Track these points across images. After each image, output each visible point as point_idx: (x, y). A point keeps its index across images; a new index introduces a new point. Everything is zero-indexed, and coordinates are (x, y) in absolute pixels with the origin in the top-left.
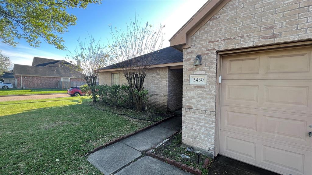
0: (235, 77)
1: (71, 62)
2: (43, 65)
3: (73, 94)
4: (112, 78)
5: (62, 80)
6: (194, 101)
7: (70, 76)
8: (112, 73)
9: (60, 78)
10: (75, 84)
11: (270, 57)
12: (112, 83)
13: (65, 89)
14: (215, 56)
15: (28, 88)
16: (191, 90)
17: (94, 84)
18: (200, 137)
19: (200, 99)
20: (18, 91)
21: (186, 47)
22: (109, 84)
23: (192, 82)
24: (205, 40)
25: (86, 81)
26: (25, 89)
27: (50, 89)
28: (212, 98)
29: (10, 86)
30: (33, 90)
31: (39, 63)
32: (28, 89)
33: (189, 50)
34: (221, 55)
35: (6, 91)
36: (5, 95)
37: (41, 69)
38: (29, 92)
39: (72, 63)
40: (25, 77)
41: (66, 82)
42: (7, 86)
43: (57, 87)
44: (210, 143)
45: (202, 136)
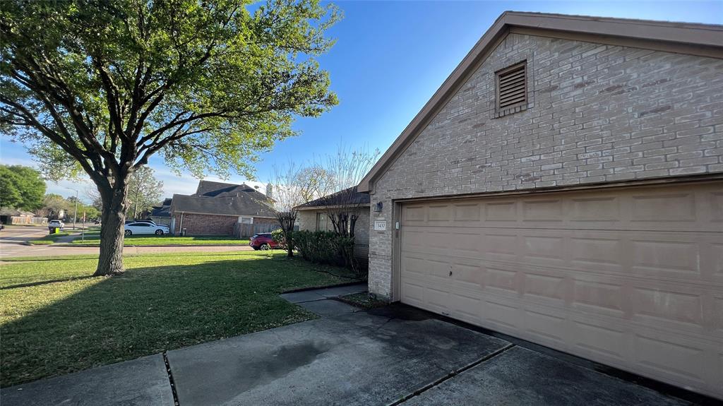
0: (410, 223)
1: (257, 187)
2: (213, 194)
3: (257, 245)
4: (318, 220)
5: (240, 221)
6: (377, 246)
7: (253, 215)
8: (318, 213)
9: (238, 217)
10: (261, 228)
11: (431, 207)
12: (318, 227)
13: (245, 238)
14: (391, 204)
15: (189, 234)
16: (375, 236)
17: (291, 228)
18: (381, 282)
19: (381, 245)
20: (176, 238)
21: (372, 193)
22: (312, 229)
23: (377, 228)
24: (385, 188)
25: (279, 223)
26: (185, 236)
27: (221, 236)
28: (389, 244)
29: (165, 230)
30: (197, 237)
31: (208, 190)
32: (189, 236)
33: (374, 196)
34: (397, 203)
35: (160, 238)
36: (161, 243)
37: (209, 200)
38: (190, 240)
39: (257, 190)
40: (187, 215)
41: (247, 225)
42: (161, 230)
43: (230, 233)
44: (387, 288)
45: (383, 282)
